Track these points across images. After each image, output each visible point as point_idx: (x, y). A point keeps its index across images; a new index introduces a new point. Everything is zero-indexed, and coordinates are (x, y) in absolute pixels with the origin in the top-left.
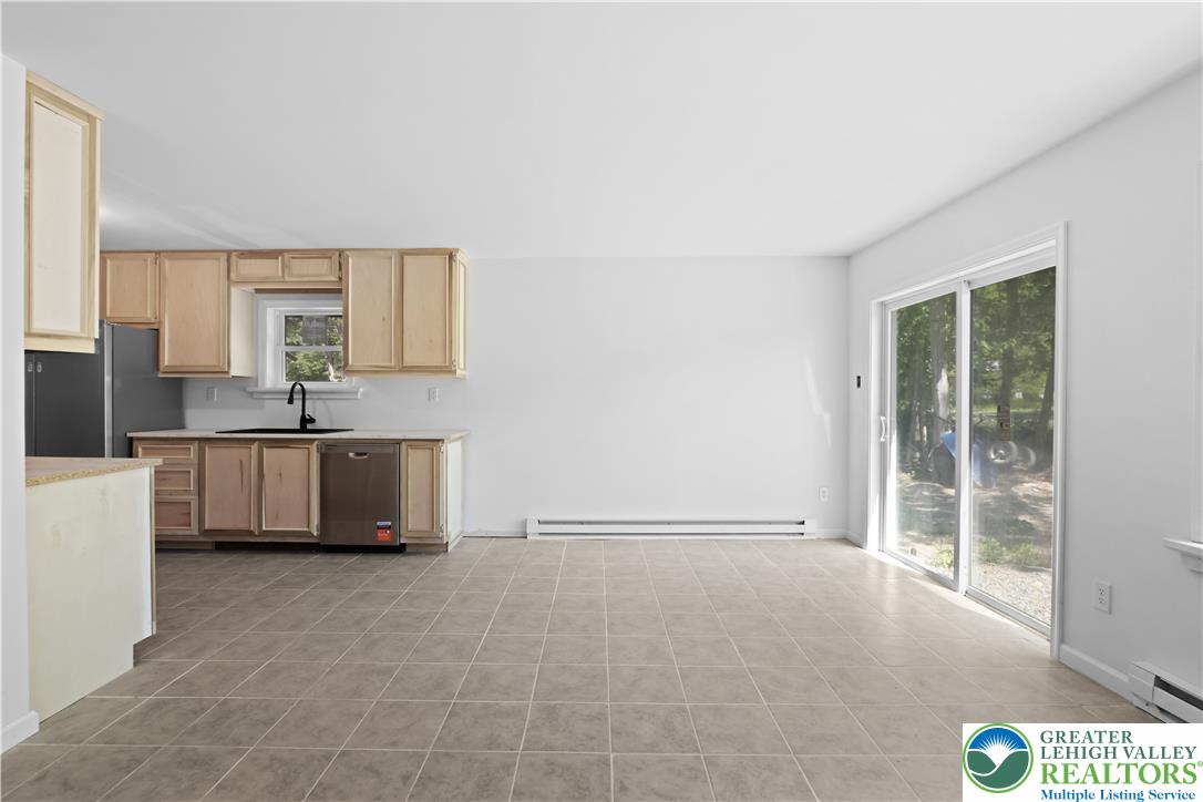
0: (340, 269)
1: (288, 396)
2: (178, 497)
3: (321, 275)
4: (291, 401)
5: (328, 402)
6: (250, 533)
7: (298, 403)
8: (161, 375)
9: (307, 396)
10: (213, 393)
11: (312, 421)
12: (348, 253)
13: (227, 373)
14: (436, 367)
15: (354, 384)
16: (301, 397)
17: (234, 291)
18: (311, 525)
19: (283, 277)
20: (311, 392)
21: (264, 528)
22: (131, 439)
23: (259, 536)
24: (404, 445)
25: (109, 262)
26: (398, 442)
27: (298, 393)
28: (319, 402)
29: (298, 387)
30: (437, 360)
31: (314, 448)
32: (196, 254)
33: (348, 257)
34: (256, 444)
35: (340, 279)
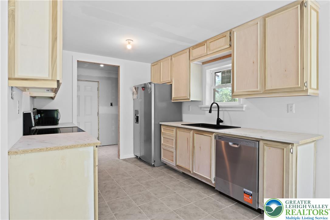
0: (230, 40)
1: (209, 109)
2: (170, 149)
3: (222, 46)
4: (210, 112)
5: (229, 112)
6: (190, 172)
7: (215, 112)
8: (172, 101)
9: (220, 109)
10: (190, 108)
11: (222, 121)
12: (233, 30)
13: (189, 99)
14: (290, 88)
15: (241, 103)
16: (217, 109)
17: (192, 64)
18: (211, 177)
19: (207, 53)
20: (222, 107)
21: (194, 172)
22: (161, 125)
23: (192, 174)
24: (261, 143)
25: (161, 63)
26: (258, 140)
27: (214, 107)
28: (225, 112)
29: (215, 105)
30: (292, 84)
31: (213, 136)
32: (180, 53)
33: (234, 32)
34: (192, 131)
35: (230, 45)
